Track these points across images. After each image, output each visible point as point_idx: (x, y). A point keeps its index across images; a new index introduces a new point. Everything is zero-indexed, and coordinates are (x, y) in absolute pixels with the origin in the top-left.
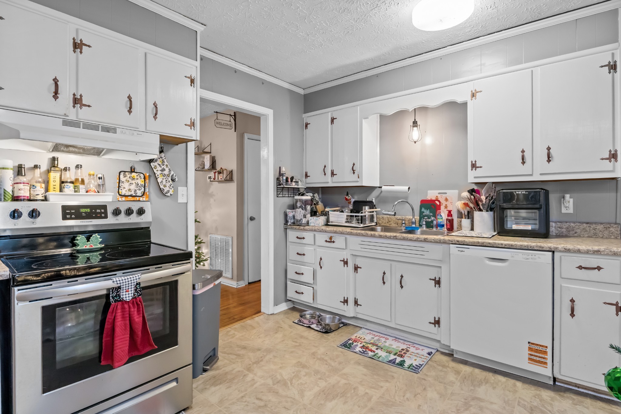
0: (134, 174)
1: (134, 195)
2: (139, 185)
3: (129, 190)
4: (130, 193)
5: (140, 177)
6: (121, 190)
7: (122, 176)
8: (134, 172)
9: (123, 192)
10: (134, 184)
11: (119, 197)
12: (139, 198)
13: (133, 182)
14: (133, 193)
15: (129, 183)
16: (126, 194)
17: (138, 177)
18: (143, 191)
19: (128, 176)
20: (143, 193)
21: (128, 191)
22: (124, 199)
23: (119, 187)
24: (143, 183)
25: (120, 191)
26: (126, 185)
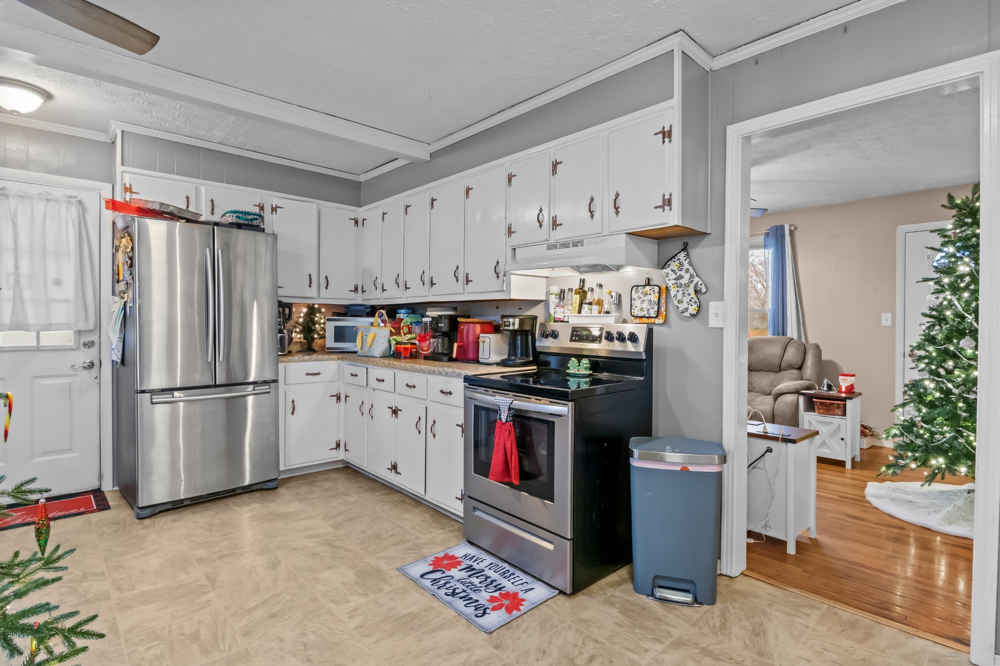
0: (648, 288)
1: (647, 315)
2: (652, 302)
3: (642, 309)
4: (642, 314)
5: (654, 291)
6: (634, 309)
7: (634, 292)
8: (649, 284)
9: (636, 312)
10: (647, 301)
11: (633, 318)
12: (655, 319)
13: (646, 298)
14: (645, 313)
15: (641, 300)
16: (639, 315)
17: (651, 291)
18: (657, 310)
19: (641, 291)
20: (656, 313)
21: (640, 310)
22: (638, 320)
23: (631, 306)
24: (656, 300)
25: (633, 311)
26: (637, 303)
